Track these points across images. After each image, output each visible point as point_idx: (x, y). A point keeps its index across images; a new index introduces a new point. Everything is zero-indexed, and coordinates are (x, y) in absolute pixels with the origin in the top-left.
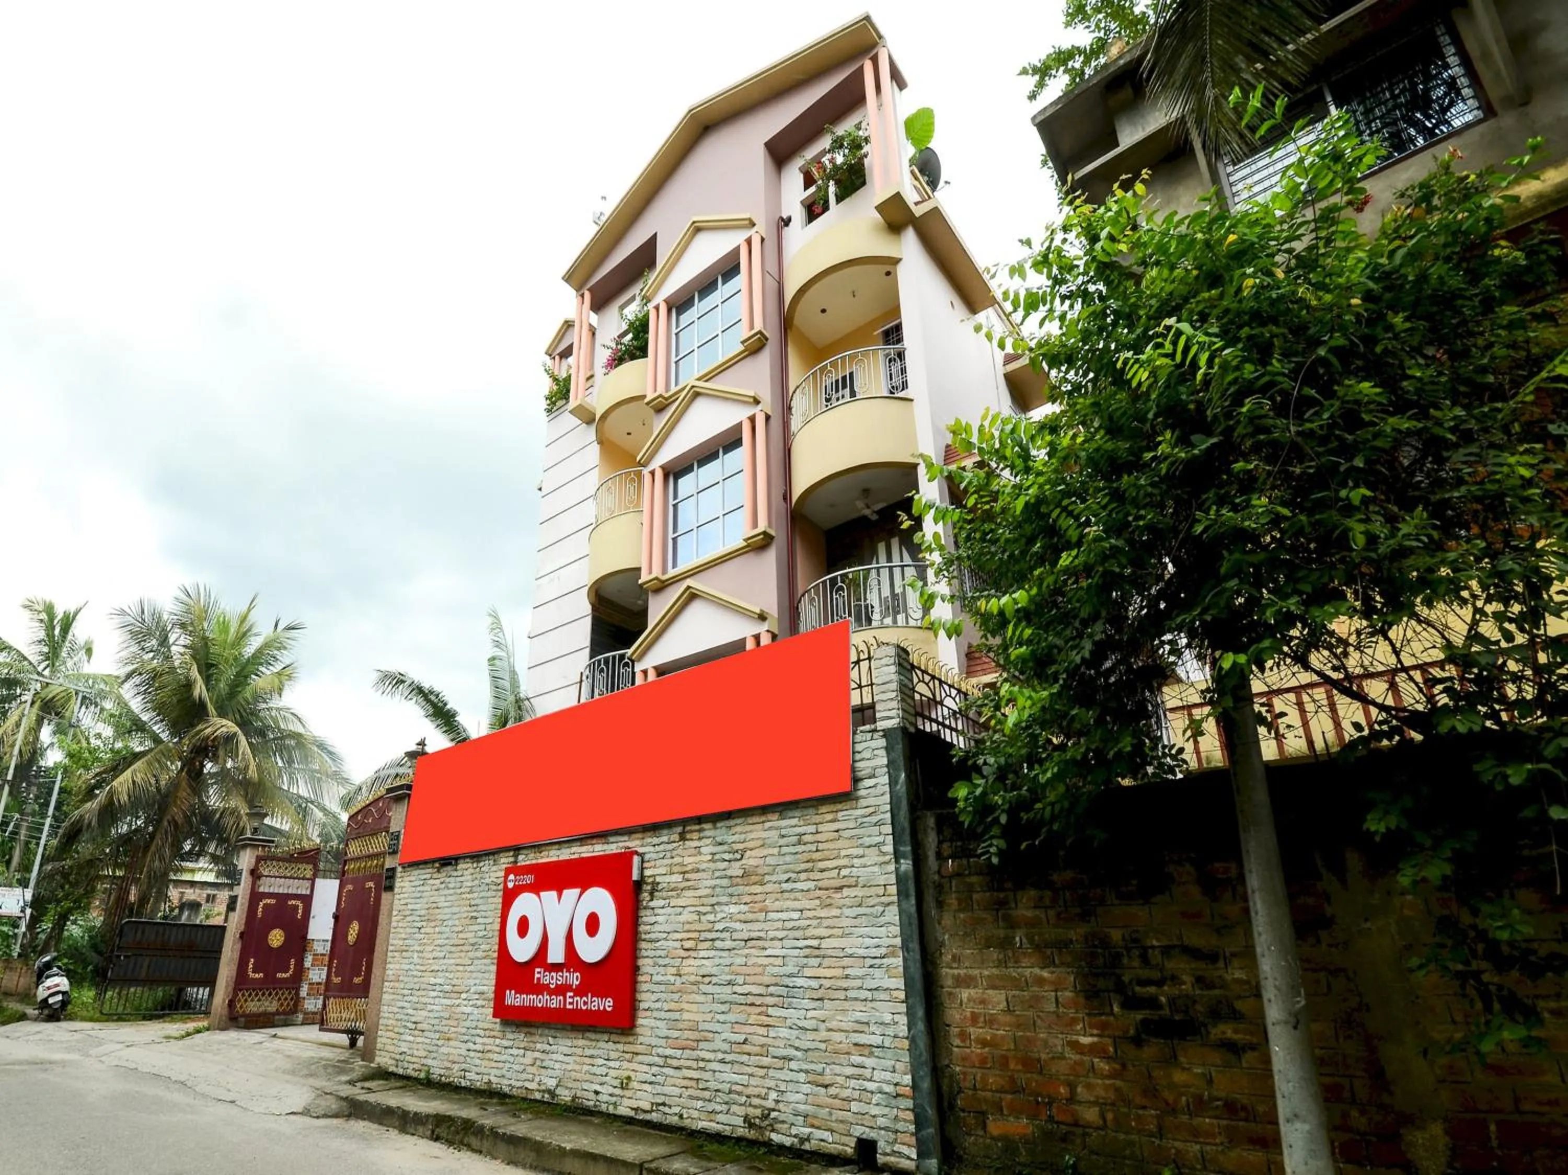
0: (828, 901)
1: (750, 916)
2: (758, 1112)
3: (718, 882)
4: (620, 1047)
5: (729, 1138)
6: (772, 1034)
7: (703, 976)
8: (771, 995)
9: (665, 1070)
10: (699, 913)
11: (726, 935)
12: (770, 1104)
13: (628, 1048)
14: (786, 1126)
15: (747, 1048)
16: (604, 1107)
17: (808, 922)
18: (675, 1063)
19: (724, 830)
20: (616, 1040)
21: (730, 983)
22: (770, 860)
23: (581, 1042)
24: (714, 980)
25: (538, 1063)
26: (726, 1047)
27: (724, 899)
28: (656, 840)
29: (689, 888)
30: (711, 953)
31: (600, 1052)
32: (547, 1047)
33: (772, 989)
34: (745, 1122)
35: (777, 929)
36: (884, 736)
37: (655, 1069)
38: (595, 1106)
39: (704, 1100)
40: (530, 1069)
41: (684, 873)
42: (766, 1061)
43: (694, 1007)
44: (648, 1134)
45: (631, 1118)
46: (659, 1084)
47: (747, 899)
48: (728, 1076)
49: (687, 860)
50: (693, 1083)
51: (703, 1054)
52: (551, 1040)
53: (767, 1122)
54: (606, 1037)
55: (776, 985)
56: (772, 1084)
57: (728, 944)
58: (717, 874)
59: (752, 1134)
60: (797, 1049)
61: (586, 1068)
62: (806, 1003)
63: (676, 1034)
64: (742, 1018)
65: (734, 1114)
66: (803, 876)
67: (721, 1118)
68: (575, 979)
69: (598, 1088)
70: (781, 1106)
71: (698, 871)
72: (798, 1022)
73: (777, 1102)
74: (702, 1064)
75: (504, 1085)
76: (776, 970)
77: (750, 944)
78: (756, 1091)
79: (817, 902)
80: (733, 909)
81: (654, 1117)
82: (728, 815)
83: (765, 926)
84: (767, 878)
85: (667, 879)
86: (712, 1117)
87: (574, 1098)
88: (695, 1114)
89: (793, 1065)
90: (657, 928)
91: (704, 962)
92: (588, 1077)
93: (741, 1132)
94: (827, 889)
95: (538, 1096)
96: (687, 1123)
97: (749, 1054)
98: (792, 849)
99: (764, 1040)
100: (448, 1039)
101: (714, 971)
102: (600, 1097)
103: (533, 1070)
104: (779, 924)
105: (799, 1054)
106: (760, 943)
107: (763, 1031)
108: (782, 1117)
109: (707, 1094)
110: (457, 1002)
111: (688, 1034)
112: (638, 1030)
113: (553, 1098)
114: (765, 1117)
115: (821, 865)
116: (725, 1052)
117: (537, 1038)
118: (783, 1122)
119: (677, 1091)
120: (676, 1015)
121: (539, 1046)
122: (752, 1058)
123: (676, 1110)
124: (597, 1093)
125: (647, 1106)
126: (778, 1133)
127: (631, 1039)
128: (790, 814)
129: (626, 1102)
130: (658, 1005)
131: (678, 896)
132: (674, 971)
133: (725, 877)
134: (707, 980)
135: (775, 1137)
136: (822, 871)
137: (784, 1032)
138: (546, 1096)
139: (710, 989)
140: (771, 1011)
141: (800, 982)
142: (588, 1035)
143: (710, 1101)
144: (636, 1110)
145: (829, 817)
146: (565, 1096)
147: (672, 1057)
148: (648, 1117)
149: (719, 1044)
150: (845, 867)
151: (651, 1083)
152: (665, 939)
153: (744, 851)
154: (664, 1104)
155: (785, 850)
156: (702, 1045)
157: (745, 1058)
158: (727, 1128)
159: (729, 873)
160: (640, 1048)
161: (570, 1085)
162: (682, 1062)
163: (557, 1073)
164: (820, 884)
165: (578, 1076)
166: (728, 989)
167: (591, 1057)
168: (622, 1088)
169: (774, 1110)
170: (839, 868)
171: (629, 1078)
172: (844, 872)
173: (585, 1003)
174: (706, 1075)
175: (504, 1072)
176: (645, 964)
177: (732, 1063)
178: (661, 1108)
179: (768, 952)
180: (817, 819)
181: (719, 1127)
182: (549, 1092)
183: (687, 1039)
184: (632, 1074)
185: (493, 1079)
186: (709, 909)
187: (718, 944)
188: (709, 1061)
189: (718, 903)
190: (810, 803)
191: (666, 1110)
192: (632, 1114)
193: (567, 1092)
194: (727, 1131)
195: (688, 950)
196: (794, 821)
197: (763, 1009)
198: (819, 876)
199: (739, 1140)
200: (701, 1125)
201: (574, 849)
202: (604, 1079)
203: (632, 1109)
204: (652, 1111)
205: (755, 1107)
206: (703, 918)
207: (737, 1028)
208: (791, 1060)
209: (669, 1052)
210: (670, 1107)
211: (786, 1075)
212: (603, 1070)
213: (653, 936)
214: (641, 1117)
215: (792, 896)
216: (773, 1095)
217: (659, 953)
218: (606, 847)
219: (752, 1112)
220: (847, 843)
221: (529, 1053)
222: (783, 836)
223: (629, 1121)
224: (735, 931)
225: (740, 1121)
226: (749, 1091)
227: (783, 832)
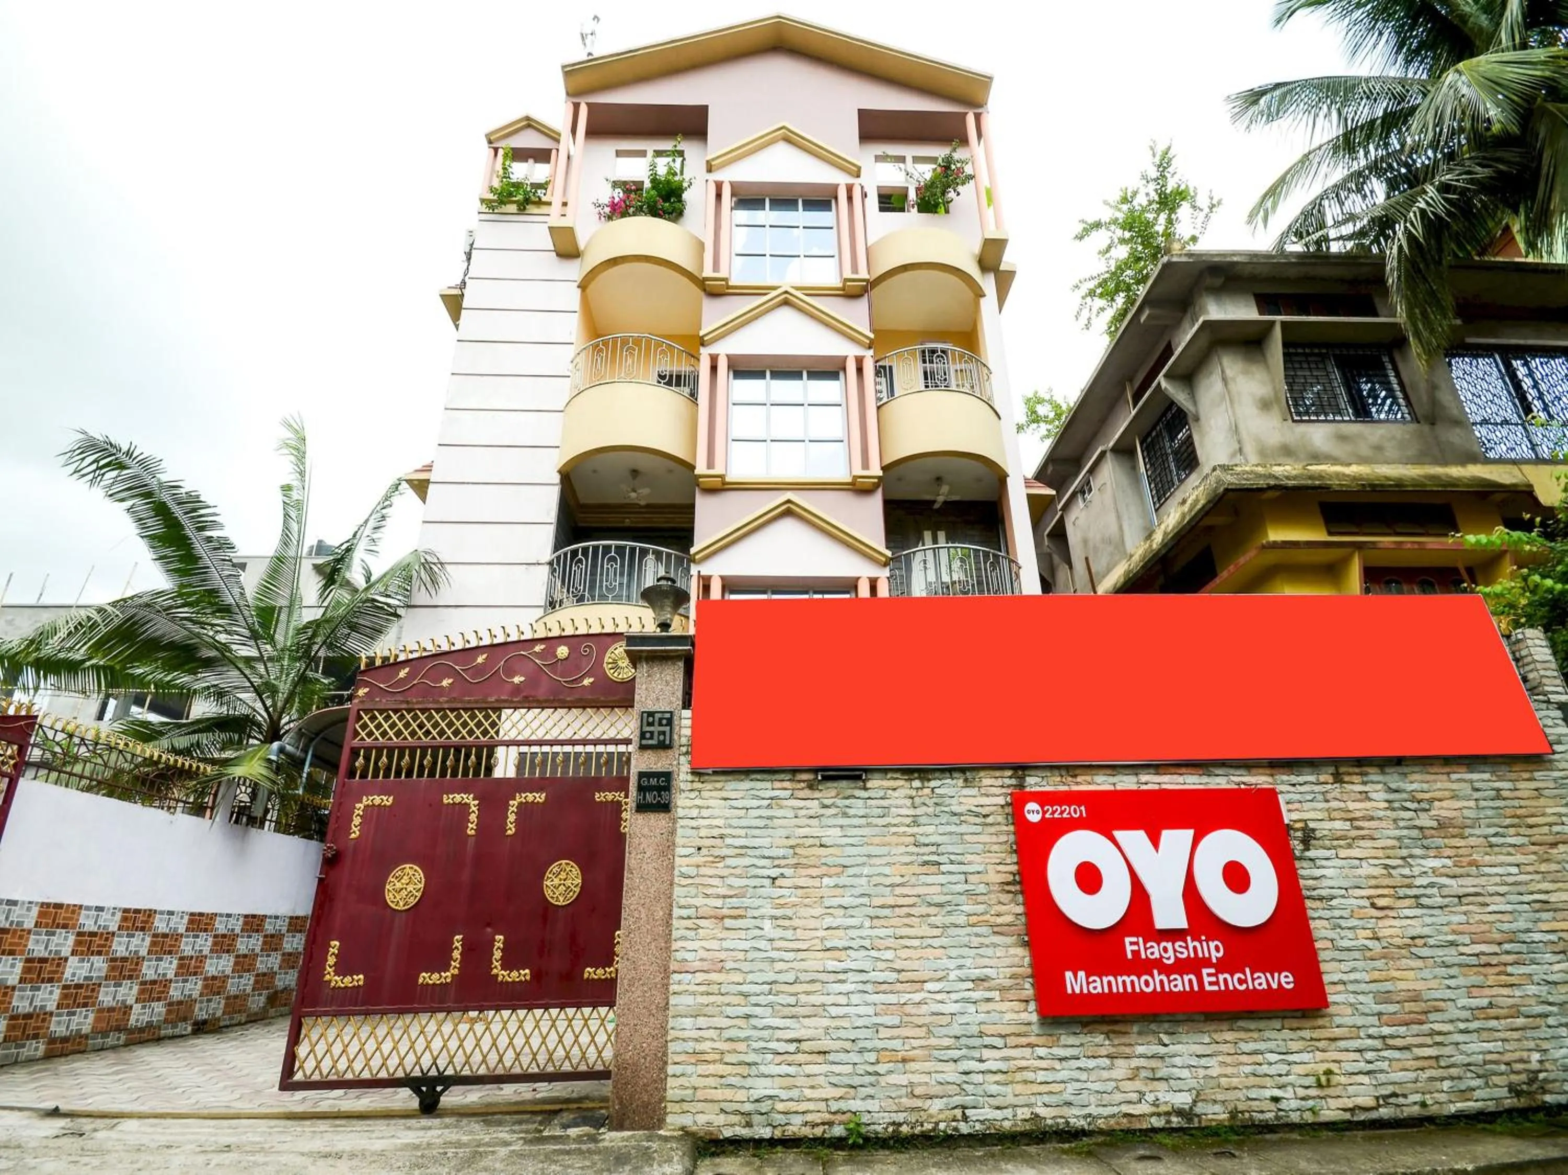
0: (1546, 856)
1: (1458, 871)
2: (1523, 1077)
3: (1405, 832)
4: (1307, 1034)
5: (1492, 1114)
6: (1518, 993)
7: (1413, 938)
8: (1508, 953)
9: (1385, 1054)
10: (1386, 867)
11: (1435, 891)
12: (1535, 1066)
13: (1316, 1034)
14: (1558, 1084)
15: (1493, 1012)
16: (1295, 1117)
17: (1529, 877)
18: (1398, 1042)
19: (1396, 777)
20: (1295, 1025)
21: (1453, 944)
22: (1466, 813)
23: (1229, 1036)
24: (1431, 941)
25: (1143, 1073)
26: (1466, 1014)
27: (1418, 852)
28: (1294, 779)
29: (1363, 838)
30: (1418, 912)
31: (1271, 1045)
32: (1162, 1050)
33: (1507, 947)
34: (1510, 1091)
35: (1496, 884)
36: (1559, 708)
37: (1369, 1055)
38: (1277, 1118)
39: (1452, 1078)
40: (1128, 1086)
41: (1351, 820)
42: (1520, 1021)
43: (1411, 974)
44: (1381, 1138)
45: (1349, 1122)
46: (1382, 1071)
47: (1449, 852)
48: (1476, 1048)
49: (1351, 806)
50: (1433, 1063)
51: (1437, 1027)
52: (1165, 1039)
53: (1535, 1086)
54: (1277, 1024)
55: (1512, 941)
56: (1532, 1044)
57: (1439, 901)
58: (1402, 824)
59: (1523, 1102)
60: (1550, 1004)
61: (1248, 1069)
62: (1548, 957)
63: (1392, 1008)
64: (1478, 980)
65: (1496, 1086)
66: (1512, 831)
67: (1478, 1094)
68: (1214, 950)
69: (1277, 1093)
70: (1548, 1065)
71: (1372, 819)
72: (1545, 977)
73: (1541, 1062)
74: (1438, 1039)
75: (1076, 1118)
76: (1506, 927)
77: (1464, 900)
78: (1517, 1055)
79: (1534, 857)
80: (1436, 863)
81: (1384, 1112)
82: (1399, 761)
83: (1482, 881)
84: (1467, 831)
85: (1328, 825)
86: (1468, 1095)
87: (1234, 1114)
88: (1442, 1097)
89: (1551, 1021)
90: (1326, 883)
91: (1409, 921)
92: (1253, 1080)
93: (1508, 1103)
94: (1540, 845)
95: (1157, 1122)
96: (1434, 1110)
97: (1497, 1018)
98: (1491, 804)
99: (1510, 1001)
100: (904, 1061)
101: (1426, 931)
102: (1283, 1105)
103: (1138, 1085)
104: (1498, 879)
105: (1554, 1009)
106: (1480, 899)
107: (1505, 991)
108: (1552, 1076)
109: (1454, 1071)
110: (917, 997)
111: (1408, 1006)
112: (1332, 1010)
113: (1190, 1120)
114: (1531, 1082)
115: (1531, 821)
116: (1468, 1020)
117: (1132, 1039)
118: (1555, 1081)
119: (1411, 1075)
120: (1388, 986)
121: (1140, 1050)
122: (1503, 1022)
123: (1417, 1098)
124: (1276, 1100)
125: (1371, 1102)
126: (1551, 1093)
127: (1320, 1022)
128: (1482, 768)
129: (1333, 1103)
130: (1352, 976)
131: (1350, 846)
132: (1368, 933)
133: (1415, 827)
134: (1419, 942)
135: (1548, 1098)
136: (1531, 827)
137: (1532, 989)
138: (1174, 1119)
139: (1425, 952)
140: (1510, 969)
141: (1537, 937)
142: (1241, 1023)
143: (1460, 1078)
144: (1351, 1110)
145: (1526, 775)
146: (1215, 1113)
147: (1392, 1037)
148: (1374, 1115)
149: (1453, 1012)
150: (1556, 824)
151: (1368, 1073)
152: (1343, 897)
153: (1431, 801)
154: (1394, 1095)
155: (1483, 803)
156: (1432, 1017)
157: (1493, 1023)
158: (1489, 1103)
159: (1417, 823)
160: (1337, 1032)
161: (1219, 1097)
162: (1410, 1040)
163: (1193, 1083)
164: (1533, 839)
165: (1235, 1081)
166: (1453, 951)
167: (1255, 1053)
168: (1320, 1085)
169: (1540, 1071)
170: (1550, 825)
171: (1329, 1072)
172: (1556, 829)
173: (1241, 982)
174: (1447, 1051)
175: (1067, 1097)
176: (1319, 928)
177: (1477, 1031)
178: (1392, 1100)
179: (1490, 909)
180: (1513, 776)
181: (1479, 1104)
182: (1180, 1113)
183: (1411, 1012)
184: (1334, 1067)
185: (1042, 1111)
186: (1400, 862)
187: (1424, 901)
188: (1449, 1033)
189: (1411, 856)
190: (1500, 760)
191: (1401, 1100)
192: (1347, 1116)
193: (1218, 1108)
194: (1491, 1106)
195: (1382, 908)
196: (1486, 776)
197: (1502, 968)
198: (1529, 831)
199: (1510, 1112)
200: (1453, 1108)
201: (1144, 778)
202: (1284, 1080)
203: (1345, 1110)
204: (1379, 1106)
205: (1518, 1073)
206: (1392, 872)
207: (1475, 992)
208: (1547, 1016)
209: (1386, 1031)
210: (1405, 1096)
211: (1545, 1032)
212: (1284, 1068)
213: (1324, 893)
214: (1362, 1117)
215: (1504, 850)
216: (1536, 1056)
217: (1337, 913)
218: (1205, 779)
219: (1514, 1078)
220: (1550, 802)
221: (1119, 1062)
222: (1478, 790)
223: (1348, 1126)
224: (1445, 886)
225: (1504, 1092)
226: (1508, 1057)
227: (1477, 785)
